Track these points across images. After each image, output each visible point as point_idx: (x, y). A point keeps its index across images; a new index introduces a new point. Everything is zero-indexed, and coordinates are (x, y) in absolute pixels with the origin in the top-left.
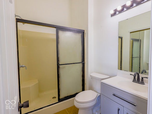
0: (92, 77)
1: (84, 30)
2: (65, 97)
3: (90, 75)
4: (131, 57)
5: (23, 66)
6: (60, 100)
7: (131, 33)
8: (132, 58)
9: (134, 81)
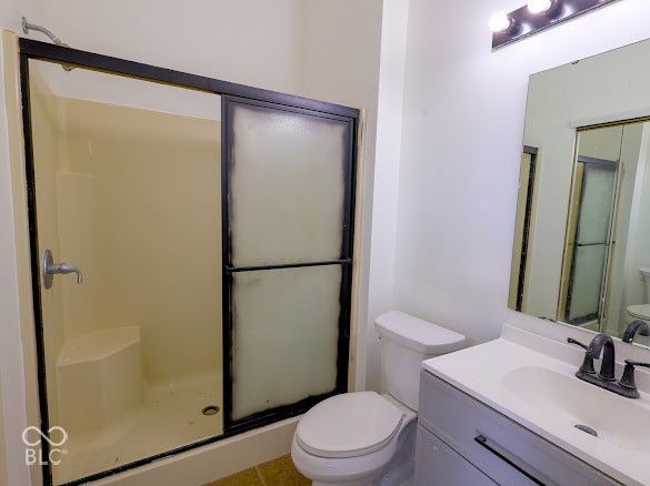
0: (383, 335)
1: (358, 111)
2: (256, 415)
3: (376, 325)
4: (572, 241)
5: (65, 267)
6: (232, 427)
7: (579, 129)
8: (576, 245)
9: (585, 373)
